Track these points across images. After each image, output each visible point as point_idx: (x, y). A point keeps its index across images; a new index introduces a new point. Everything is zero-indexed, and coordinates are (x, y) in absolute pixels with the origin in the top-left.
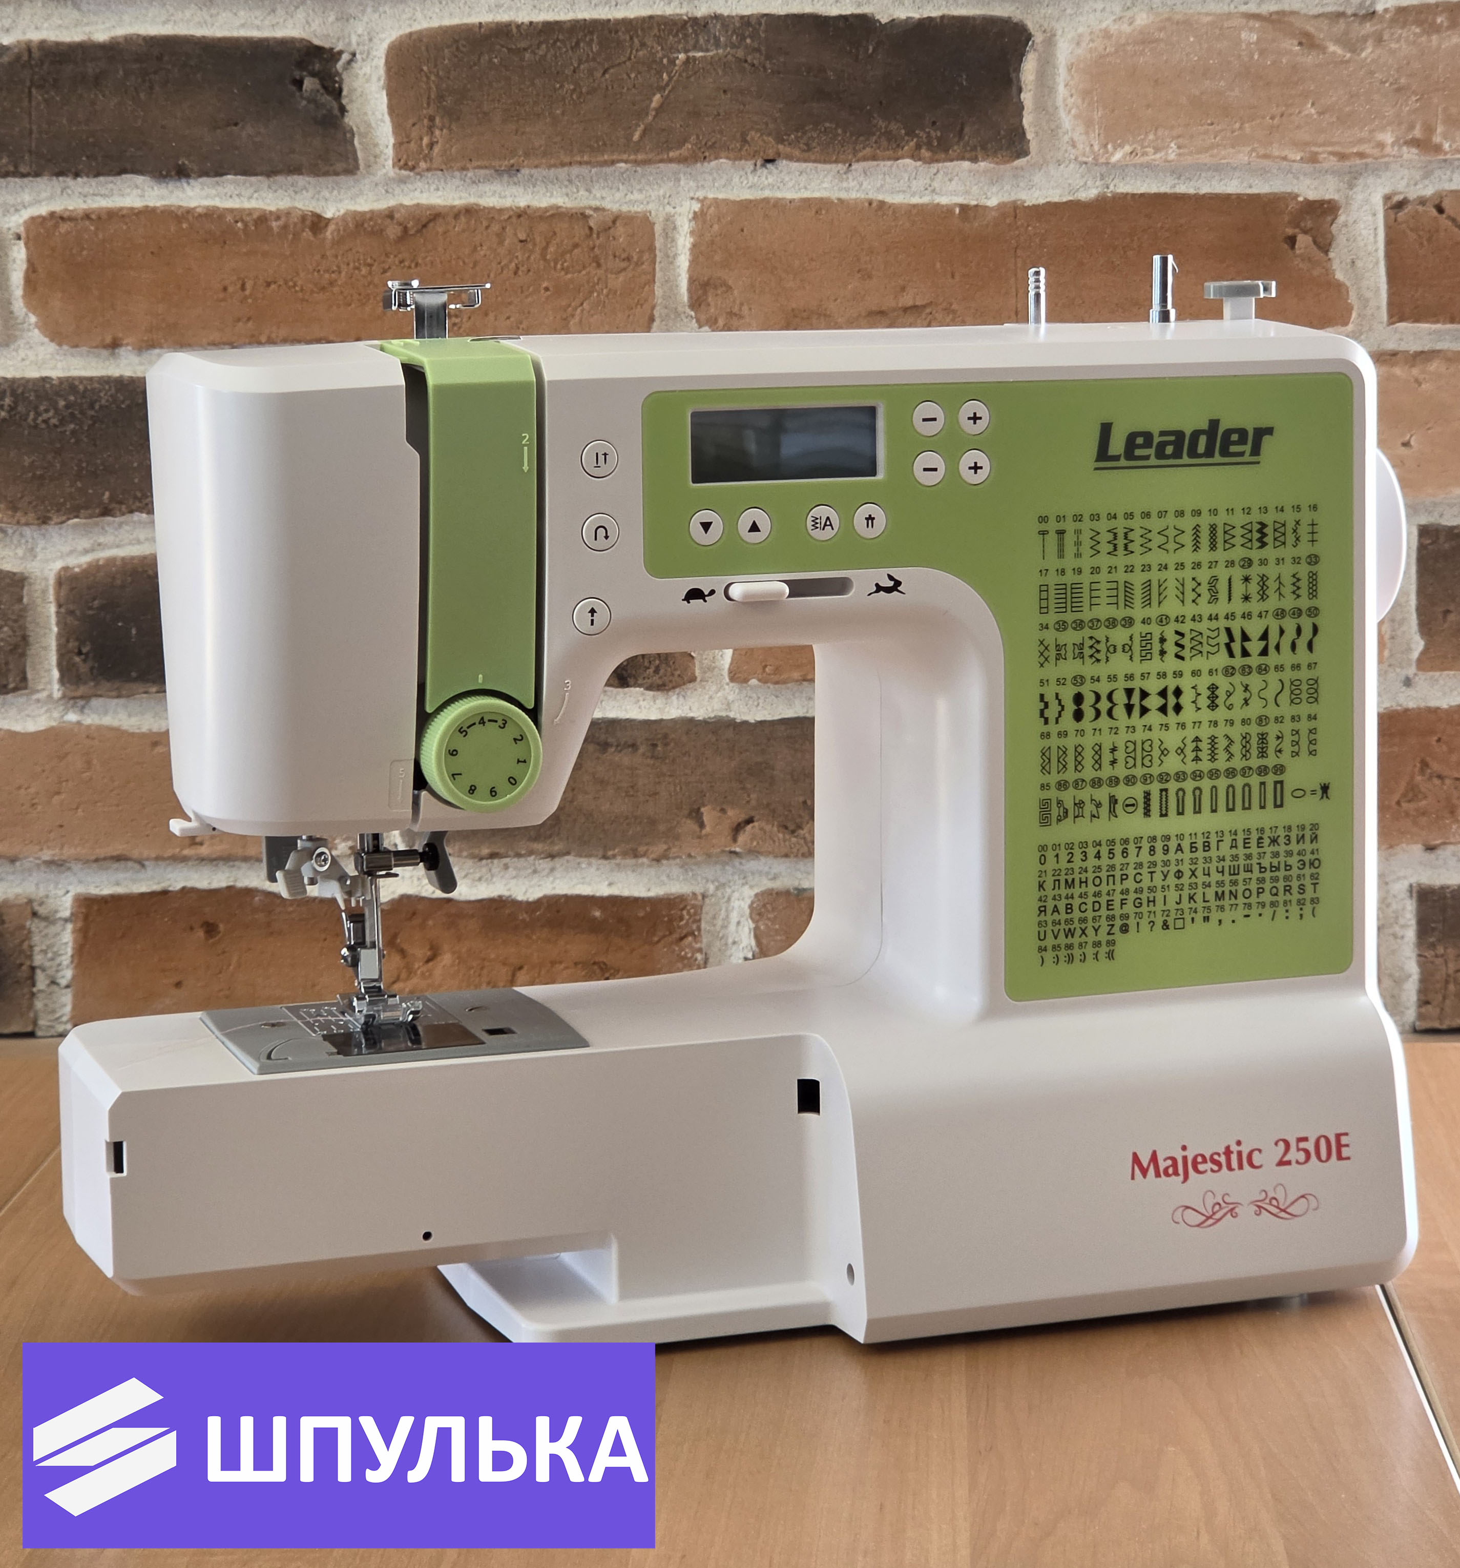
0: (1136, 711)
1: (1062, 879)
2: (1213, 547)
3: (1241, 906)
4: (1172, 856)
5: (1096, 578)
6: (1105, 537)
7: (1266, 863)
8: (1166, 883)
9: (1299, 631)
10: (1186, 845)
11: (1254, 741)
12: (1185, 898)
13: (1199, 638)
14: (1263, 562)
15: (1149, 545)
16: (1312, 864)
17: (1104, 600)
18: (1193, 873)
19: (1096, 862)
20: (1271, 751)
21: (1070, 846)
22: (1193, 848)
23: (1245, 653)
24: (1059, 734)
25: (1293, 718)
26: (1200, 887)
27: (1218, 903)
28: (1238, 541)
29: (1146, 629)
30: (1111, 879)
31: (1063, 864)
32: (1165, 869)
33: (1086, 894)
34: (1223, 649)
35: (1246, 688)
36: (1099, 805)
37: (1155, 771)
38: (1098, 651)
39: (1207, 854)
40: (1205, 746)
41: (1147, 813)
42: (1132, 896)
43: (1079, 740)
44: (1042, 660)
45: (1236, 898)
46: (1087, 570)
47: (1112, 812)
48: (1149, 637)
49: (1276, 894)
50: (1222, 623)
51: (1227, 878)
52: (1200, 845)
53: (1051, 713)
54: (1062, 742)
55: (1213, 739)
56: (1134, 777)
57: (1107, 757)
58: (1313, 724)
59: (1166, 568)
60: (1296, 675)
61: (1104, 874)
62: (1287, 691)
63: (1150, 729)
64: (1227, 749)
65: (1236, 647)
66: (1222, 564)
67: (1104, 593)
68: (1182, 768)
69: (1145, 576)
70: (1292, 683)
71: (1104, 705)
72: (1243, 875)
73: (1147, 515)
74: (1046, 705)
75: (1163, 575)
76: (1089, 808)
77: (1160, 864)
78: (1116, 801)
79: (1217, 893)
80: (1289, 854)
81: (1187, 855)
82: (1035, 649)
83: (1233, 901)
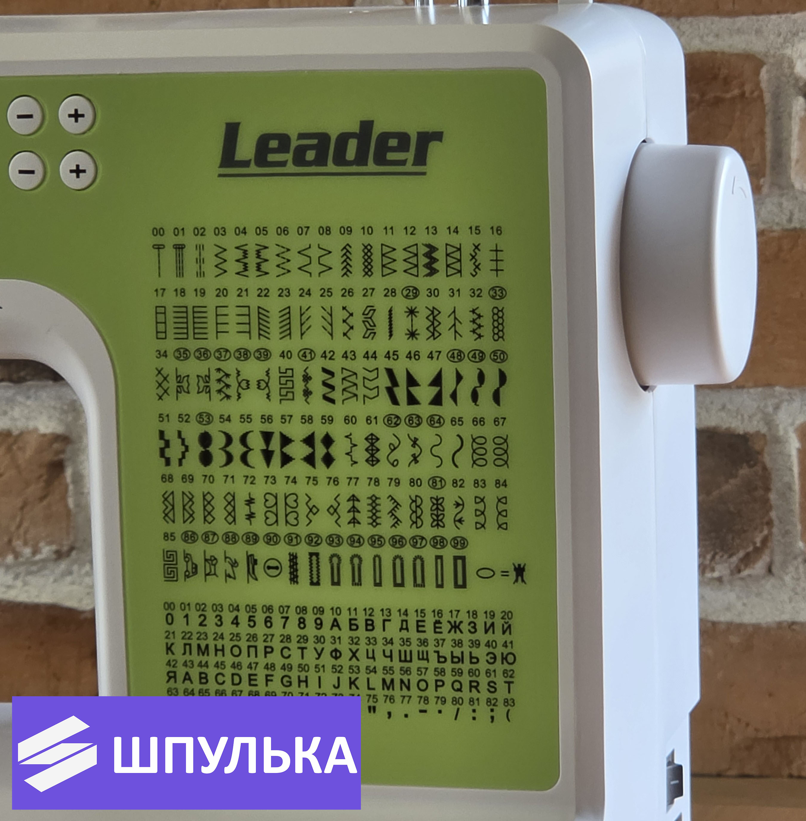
0: (276, 459)
1: (194, 643)
2: (368, 271)
3: (415, 699)
4: (326, 631)
5: (222, 301)
6: (233, 255)
7: (446, 651)
8: (320, 662)
9: (481, 377)
10: (343, 621)
11: (427, 506)
12: (345, 683)
13: (353, 379)
14: (433, 293)
15: (287, 266)
16: (504, 659)
17: (233, 328)
18: (354, 654)
19: (234, 629)
20: (449, 520)
21: (201, 607)
22: (353, 625)
23: (412, 400)
24: (184, 477)
25: (476, 482)
26: (363, 669)
27: (386, 692)
28: (400, 266)
29: (285, 363)
30: (252, 650)
31: (194, 626)
32: (319, 647)
33: (222, 663)
34: (384, 396)
35: (415, 443)
36: (234, 564)
37: (303, 530)
38: (228, 386)
39: (370, 634)
40: (363, 506)
41: (294, 578)
42: (278, 673)
43: (207, 487)
44: (161, 391)
45: (408, 688)
46: (211, 293)
47: (251, 573)
48: (289, 373)
49: (460, 690)
50: (382, 363)
51: (397, 664)
52: (361, 624)
53: (174, 452)
54: (187, 487)
55: (374, 500)
56: (276, 535)
57: (242, 510)
58: (502, 492)
59: (309, 293)
60: (478, 431)
61: (244, 644)
62: (467, 450)
63: (294, 481)
64: (392, 513)
65: (401, 393)
66: (379, 292)
67: (232, 319)
68: (335, 530)
69: (284, 302)
70: (474, 440)
71: (237, 449)
72: (416, 664)
73: (284, 231)
74: (167, 444)
75: (306, 302)
76: (222, 567)
77: (311, 640)
78: (255, 562)
79: (384, 681)
80: (476, 644)
81: (345, 633)
82: (152, 379)
83: (405, 692)
